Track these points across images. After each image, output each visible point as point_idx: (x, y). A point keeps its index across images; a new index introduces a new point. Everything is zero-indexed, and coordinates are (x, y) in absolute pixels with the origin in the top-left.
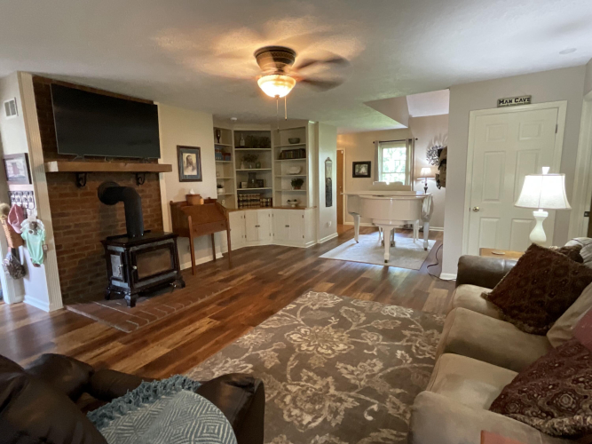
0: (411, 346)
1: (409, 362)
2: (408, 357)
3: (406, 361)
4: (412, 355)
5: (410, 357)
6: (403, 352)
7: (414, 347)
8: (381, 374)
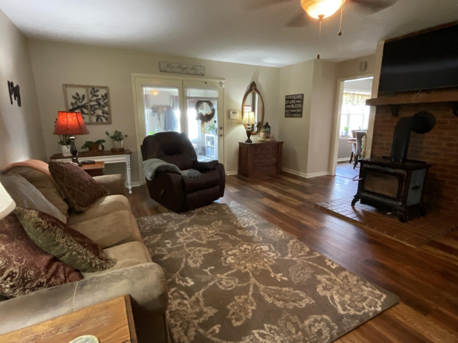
0: (190, 297)
1: (177, 279)
2: (181, 282)
3: (179, 279)
4: (180, 287)
5: (180, 284)
6: (189, 285)
7: (186, 296)
8: (184, 260)
